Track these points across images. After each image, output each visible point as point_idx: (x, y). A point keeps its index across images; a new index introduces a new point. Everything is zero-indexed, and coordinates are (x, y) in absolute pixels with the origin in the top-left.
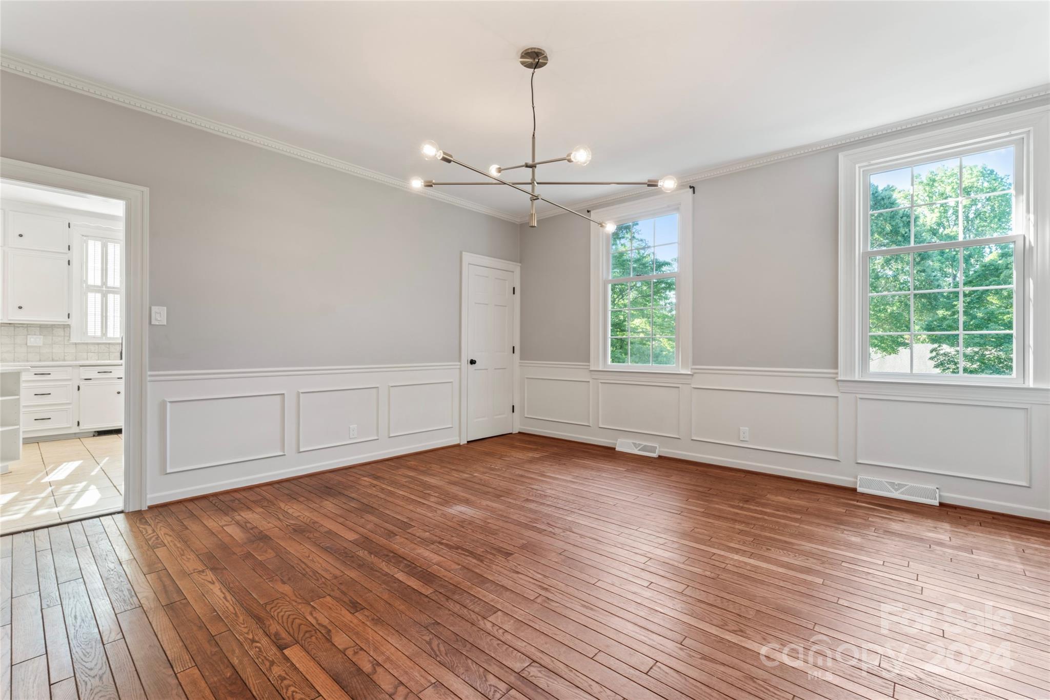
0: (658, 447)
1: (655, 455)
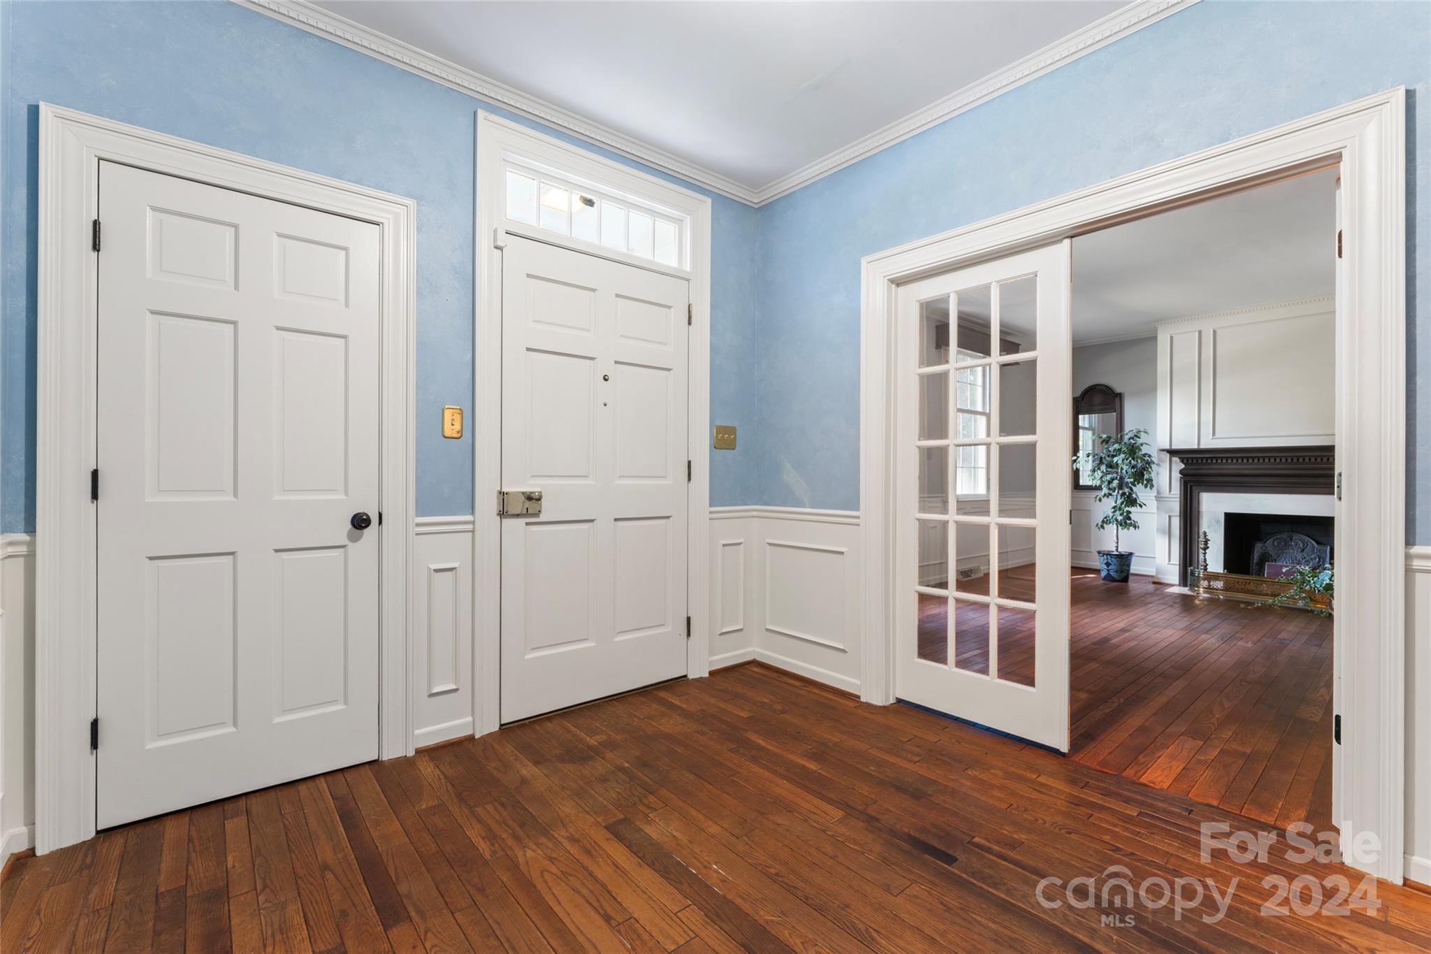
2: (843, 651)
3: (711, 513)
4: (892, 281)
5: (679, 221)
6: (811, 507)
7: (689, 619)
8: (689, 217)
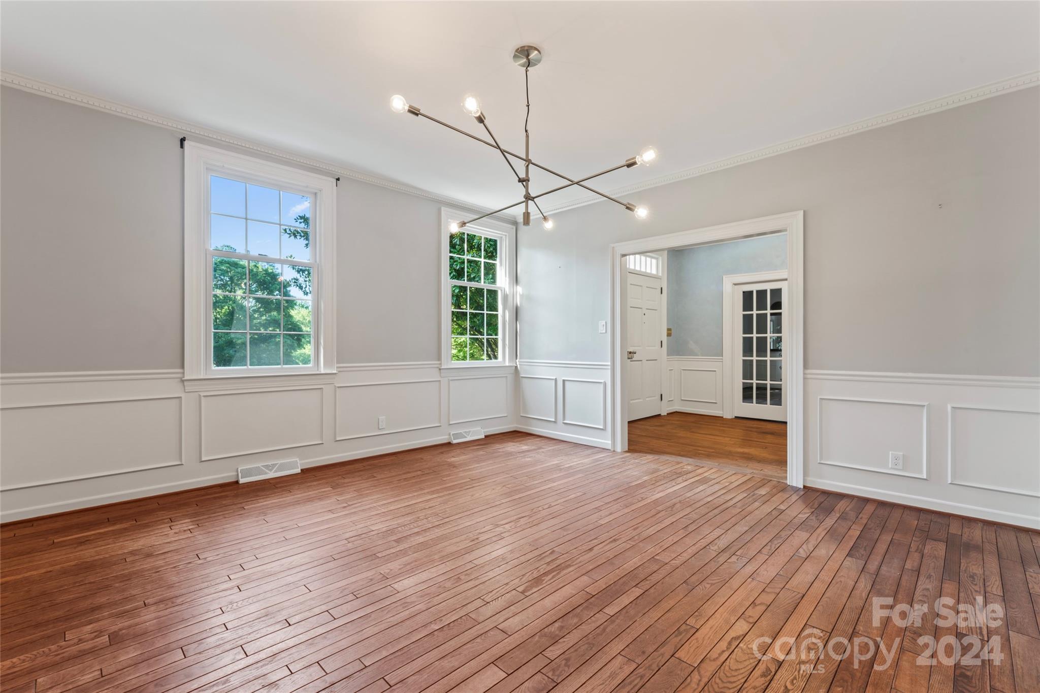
0: (298, 461)
1: (298, 471)
2: (716, 403)
3: (668, 358)
4: (734, 284)
5: (657, 259)
6: (701, 356)
7: (661, 395)
8: (660, 258)
